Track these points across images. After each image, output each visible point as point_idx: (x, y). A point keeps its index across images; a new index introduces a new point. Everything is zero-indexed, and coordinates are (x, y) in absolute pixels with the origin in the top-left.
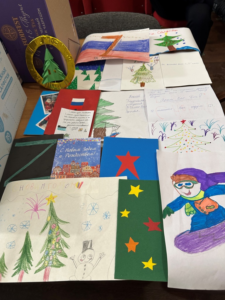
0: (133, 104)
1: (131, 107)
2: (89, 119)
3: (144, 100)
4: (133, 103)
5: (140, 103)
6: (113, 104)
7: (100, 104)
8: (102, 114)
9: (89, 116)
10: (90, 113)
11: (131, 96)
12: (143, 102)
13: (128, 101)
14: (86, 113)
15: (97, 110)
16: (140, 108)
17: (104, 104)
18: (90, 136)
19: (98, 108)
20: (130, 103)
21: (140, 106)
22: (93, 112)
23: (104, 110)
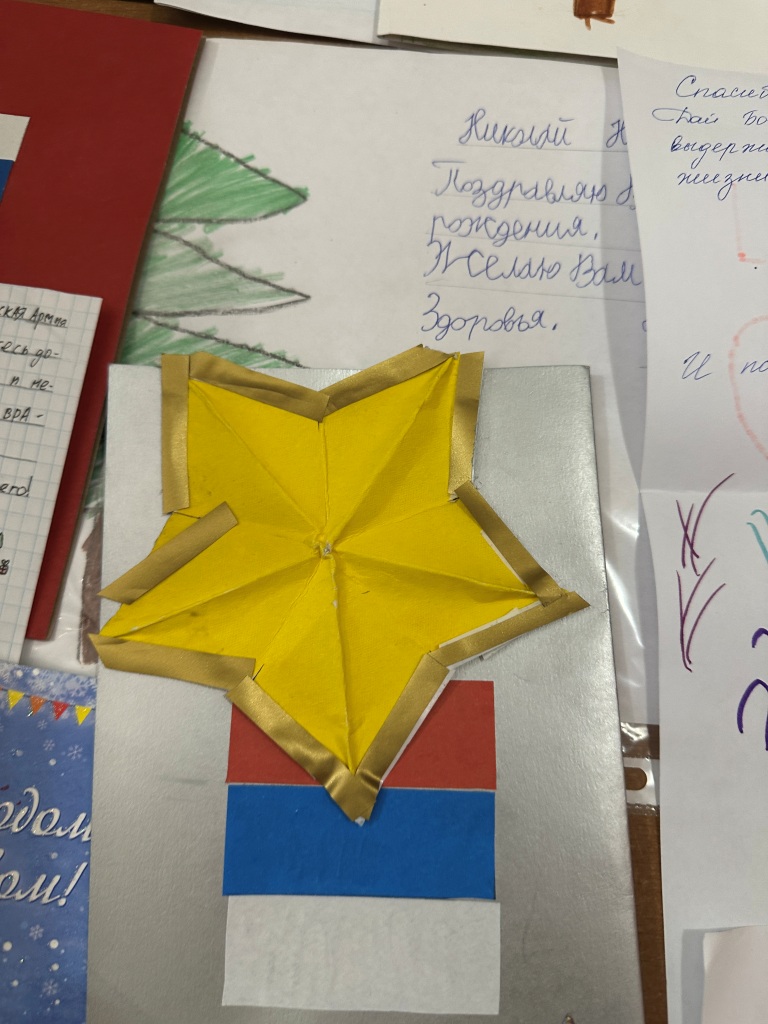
0: (492, 227)
1: (478, 263)
2: (38, 401)
3: (618, 195)
4: (501, 214)
5: (564, 213)
6: (300, 196)
8: (183, 322)
9: (45, 369)
10: (61, 322)
11: (481, 127)
12: (591, 213)
13: (454, 176)
14: (18, 313)
16: (563, 278)
17: (199, 200)
18: (40, 624)
20: (459, 206)
21: (562, 252)
22: (82, 312)
23: (207, 267)
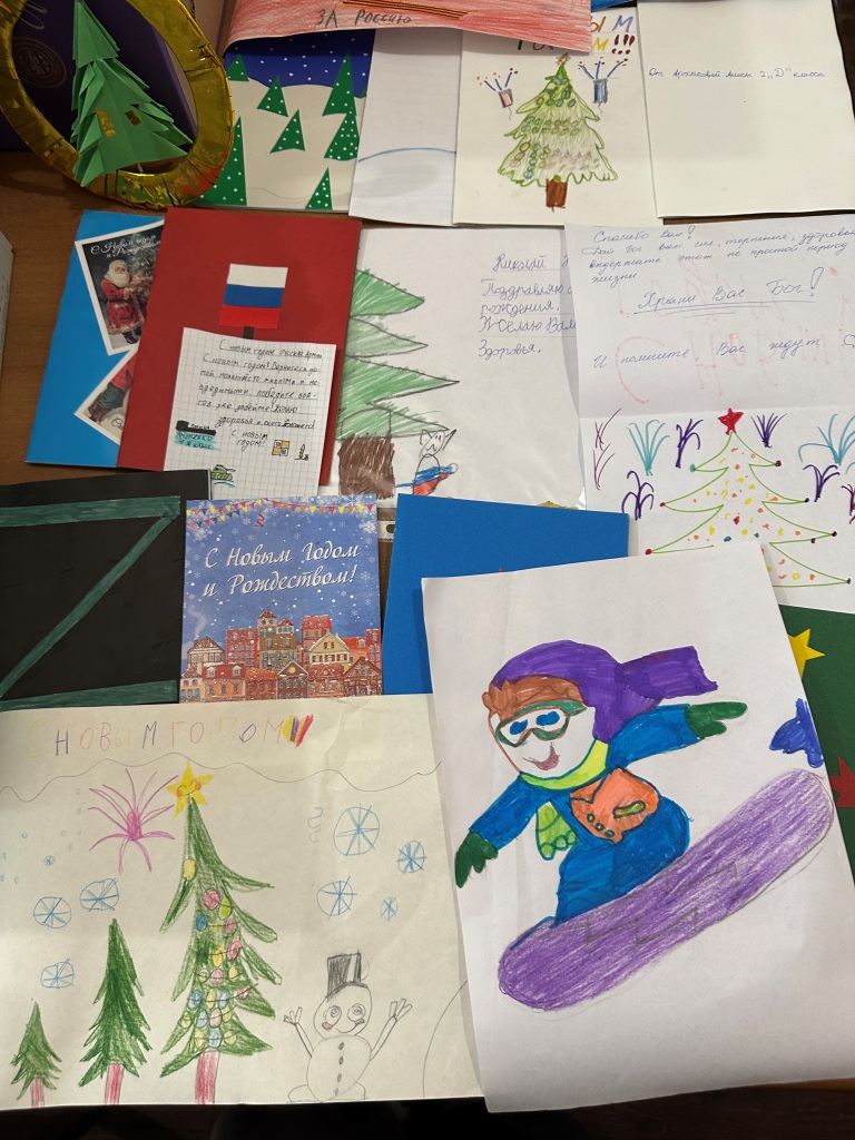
0: (510, 309)
1: (503, 325)
2: (313, 390)
3: (564, 289)
4: (514, 302)
5: (543, 300)
6: (422, 300)
7: (360, 302)
8: (373, 360)
9: (315, 376)
10: (319, 356)
11: (503, 262)
12: (555, 298)
13: (491, 287)
14: (300, 354)
15: (349, 338)
16: (543, 330)
17: (376, 305)
18: (324, 480)
19: (351, 322)
20: (496, 300)
21: (543, 317)
22: (329, 351)
23: (382, 335)
